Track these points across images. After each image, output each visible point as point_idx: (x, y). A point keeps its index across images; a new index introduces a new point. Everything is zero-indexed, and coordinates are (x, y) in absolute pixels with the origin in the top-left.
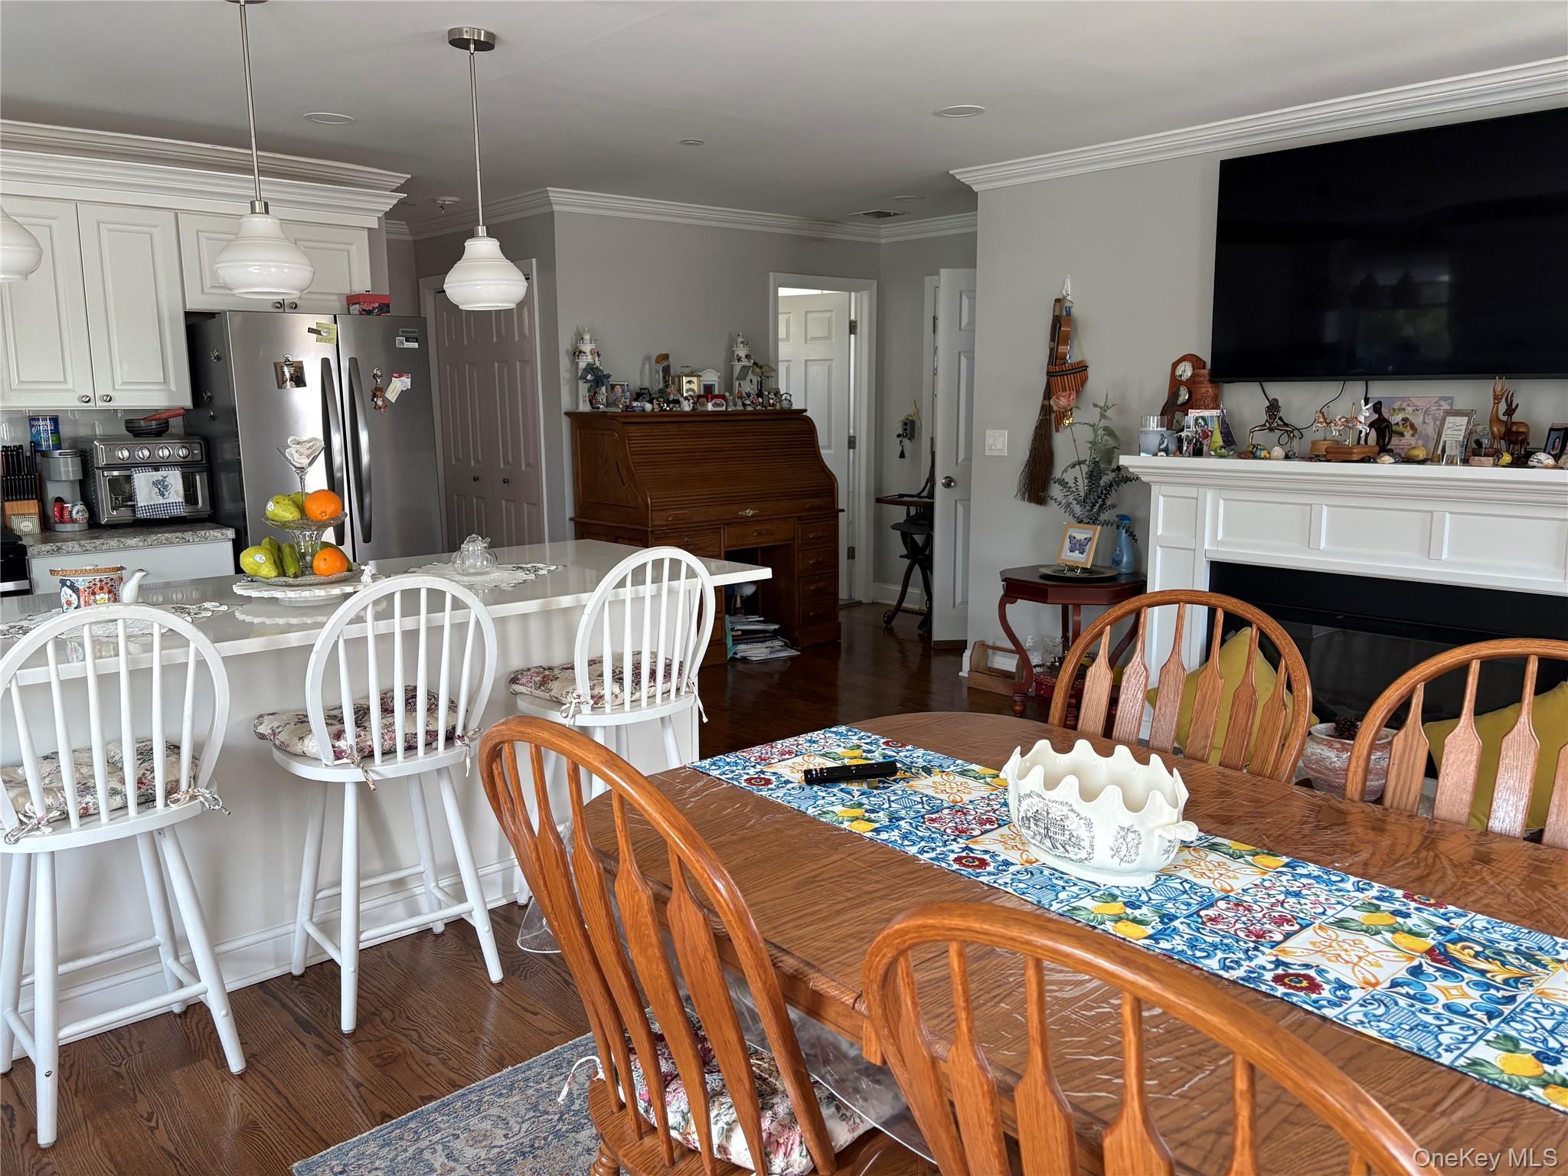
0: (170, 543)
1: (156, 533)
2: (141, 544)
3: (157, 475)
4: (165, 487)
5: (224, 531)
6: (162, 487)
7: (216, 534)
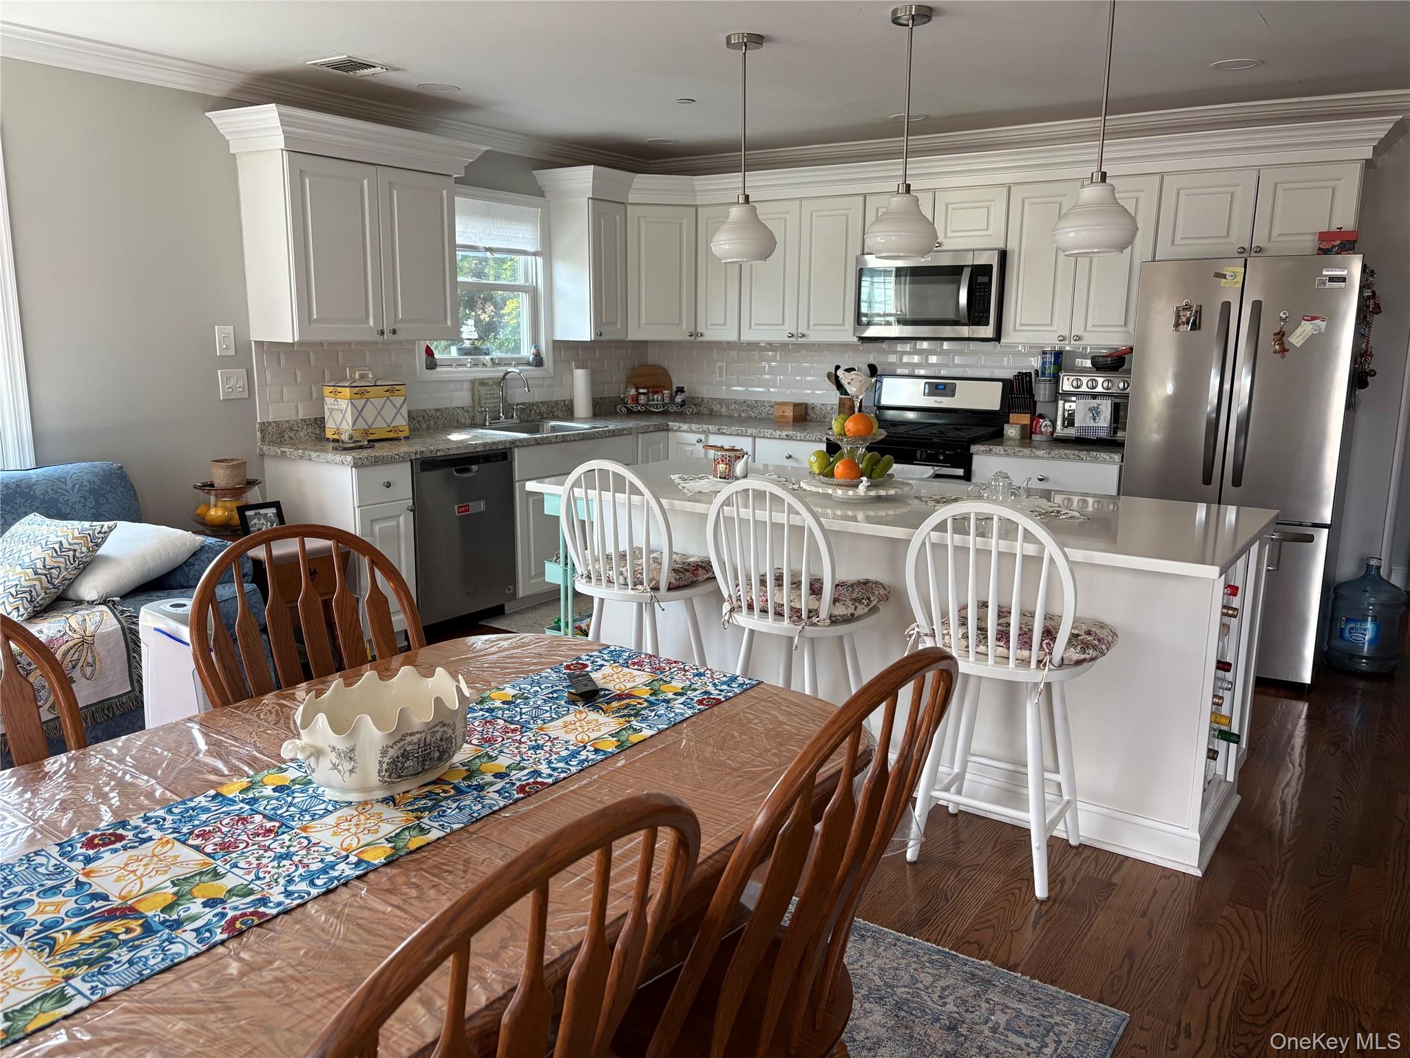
0: (1067, 458)
1: (1060, 448)
2: (1046, 456)
3: (1094, 403)
4: (1098, 413)
5: (1113, 455)
6: (1095, 412)
7: (1105, 456)
